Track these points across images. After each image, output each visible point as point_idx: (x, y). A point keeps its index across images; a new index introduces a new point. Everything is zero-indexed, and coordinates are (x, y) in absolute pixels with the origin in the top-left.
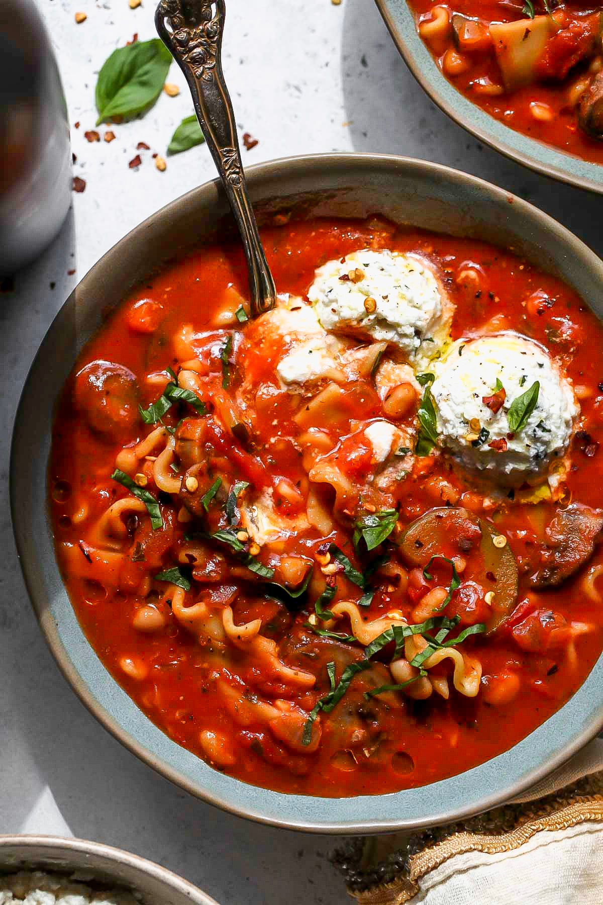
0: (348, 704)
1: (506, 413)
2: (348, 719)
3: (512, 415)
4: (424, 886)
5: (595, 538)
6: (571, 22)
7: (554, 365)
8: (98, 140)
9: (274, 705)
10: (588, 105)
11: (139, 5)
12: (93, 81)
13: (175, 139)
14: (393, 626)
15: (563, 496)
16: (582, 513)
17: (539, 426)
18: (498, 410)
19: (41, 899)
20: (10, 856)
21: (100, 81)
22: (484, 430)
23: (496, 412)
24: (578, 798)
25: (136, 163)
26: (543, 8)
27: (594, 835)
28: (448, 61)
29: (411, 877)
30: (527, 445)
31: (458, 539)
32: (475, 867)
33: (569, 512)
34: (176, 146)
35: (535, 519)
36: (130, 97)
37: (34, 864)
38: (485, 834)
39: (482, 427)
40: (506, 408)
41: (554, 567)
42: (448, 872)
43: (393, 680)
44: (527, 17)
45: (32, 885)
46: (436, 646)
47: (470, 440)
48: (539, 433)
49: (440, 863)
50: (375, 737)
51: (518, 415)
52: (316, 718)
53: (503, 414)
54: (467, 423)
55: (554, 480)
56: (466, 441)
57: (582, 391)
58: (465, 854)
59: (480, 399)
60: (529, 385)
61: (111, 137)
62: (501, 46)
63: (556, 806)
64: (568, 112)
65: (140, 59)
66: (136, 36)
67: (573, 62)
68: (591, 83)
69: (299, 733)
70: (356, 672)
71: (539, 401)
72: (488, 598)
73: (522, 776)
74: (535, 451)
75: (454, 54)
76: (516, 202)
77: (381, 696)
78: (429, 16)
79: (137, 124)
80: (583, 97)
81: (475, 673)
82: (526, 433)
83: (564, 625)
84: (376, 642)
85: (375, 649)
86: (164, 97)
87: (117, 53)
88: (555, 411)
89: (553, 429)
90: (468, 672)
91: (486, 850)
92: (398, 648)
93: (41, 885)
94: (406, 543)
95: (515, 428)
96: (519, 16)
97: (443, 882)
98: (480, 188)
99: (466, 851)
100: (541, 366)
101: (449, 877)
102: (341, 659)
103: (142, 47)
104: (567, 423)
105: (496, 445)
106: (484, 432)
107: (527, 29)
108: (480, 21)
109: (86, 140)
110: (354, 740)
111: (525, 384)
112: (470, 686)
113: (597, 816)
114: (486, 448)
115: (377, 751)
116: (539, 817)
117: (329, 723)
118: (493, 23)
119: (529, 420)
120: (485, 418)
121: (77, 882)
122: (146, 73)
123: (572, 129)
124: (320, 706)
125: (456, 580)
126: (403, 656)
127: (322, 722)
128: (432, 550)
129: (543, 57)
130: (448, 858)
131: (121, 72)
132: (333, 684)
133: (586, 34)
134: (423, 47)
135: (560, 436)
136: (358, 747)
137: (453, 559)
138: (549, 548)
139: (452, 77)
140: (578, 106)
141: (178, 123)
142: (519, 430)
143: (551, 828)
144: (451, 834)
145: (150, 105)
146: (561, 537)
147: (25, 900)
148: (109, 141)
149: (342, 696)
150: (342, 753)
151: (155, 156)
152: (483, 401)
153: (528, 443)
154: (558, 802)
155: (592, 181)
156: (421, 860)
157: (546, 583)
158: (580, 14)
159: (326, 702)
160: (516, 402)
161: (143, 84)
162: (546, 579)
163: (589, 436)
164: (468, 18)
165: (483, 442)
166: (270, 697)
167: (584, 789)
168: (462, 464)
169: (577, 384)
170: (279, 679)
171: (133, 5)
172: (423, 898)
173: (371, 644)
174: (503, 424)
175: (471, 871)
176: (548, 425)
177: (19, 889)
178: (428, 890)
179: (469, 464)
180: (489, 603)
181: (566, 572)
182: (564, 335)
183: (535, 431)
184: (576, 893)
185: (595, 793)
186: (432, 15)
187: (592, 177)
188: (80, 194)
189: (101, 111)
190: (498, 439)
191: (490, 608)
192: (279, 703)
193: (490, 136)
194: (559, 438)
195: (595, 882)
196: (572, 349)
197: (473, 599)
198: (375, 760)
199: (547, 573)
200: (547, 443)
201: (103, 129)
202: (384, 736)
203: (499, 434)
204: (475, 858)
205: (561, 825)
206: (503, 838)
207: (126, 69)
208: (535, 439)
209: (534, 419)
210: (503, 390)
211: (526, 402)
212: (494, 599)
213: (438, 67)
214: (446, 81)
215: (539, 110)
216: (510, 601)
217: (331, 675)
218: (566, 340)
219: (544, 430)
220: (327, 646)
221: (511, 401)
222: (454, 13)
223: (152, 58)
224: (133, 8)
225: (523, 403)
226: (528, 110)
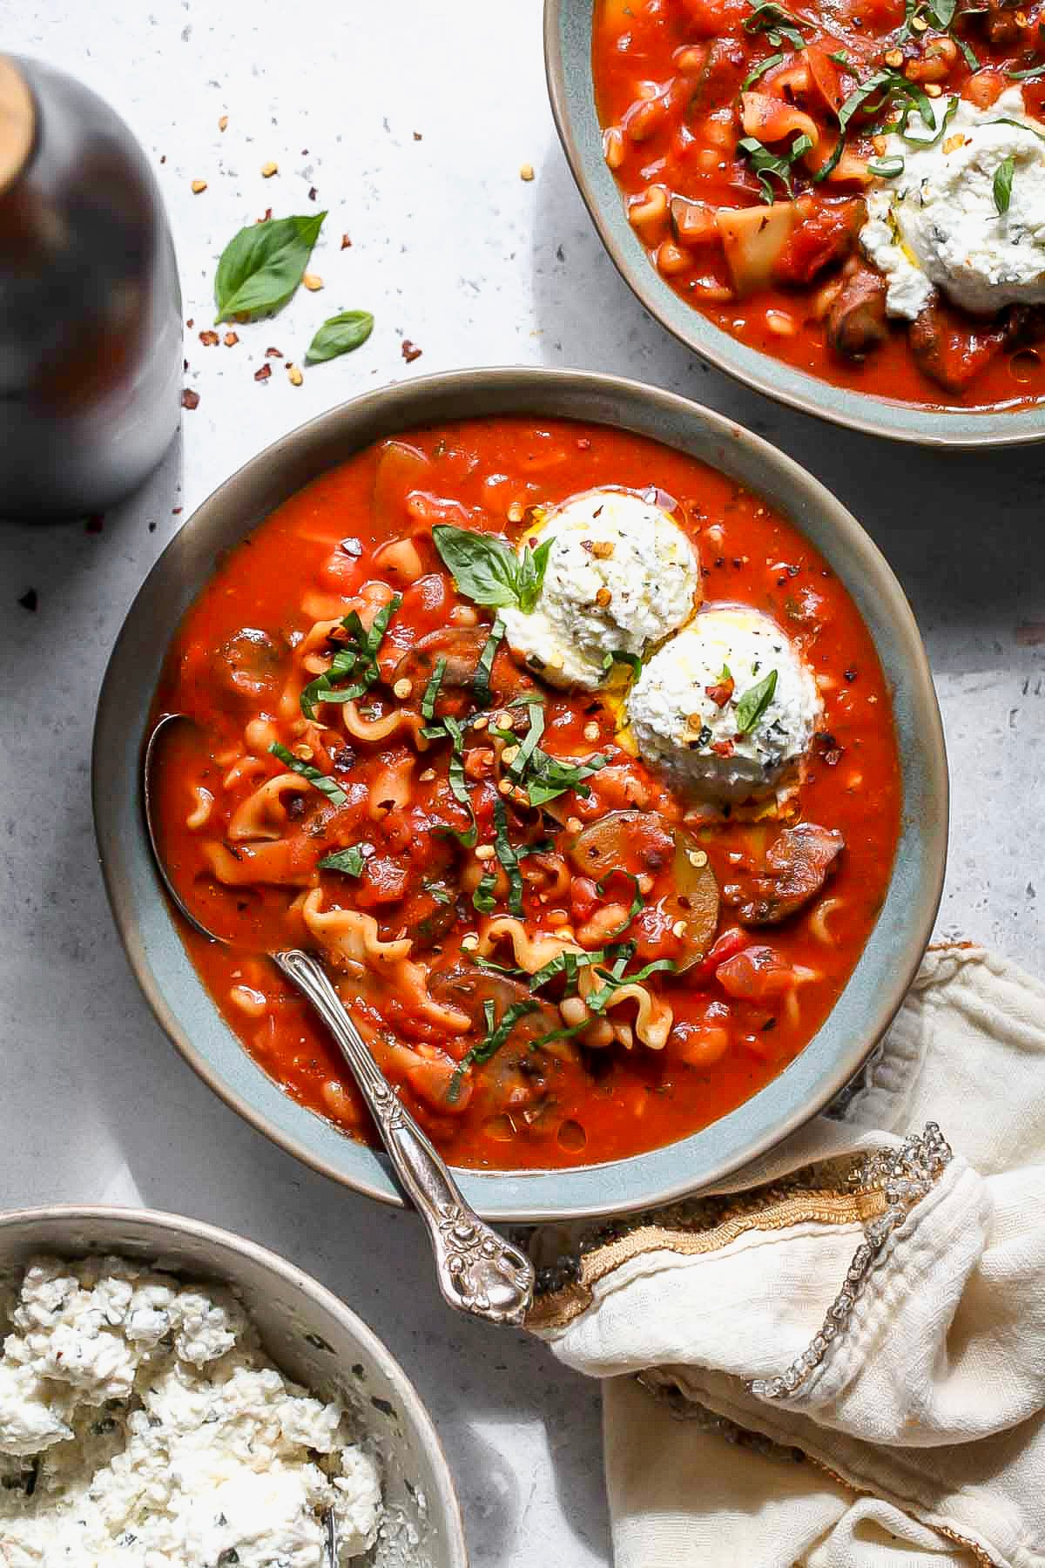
0: (506, 1055)
1: (734, 708)
2: (507, 1074)
3: (741, 711)
4: (598, 1291)
5: (827, 867)
6: (821, 212)
7: (794, 650)
8: (217, 343)
9: (415, 1050)
10: (838, 317)
11: (275, 172)
12: (213, 267)
13: (314, 345)
14: (564, 952)
15: (792, 813)
16: (813, 834)
17: (775, 726)
18: (724, 704)
19: (115, 1290)
20: (78, 1233)
21: (221, 267)
22: (705, 729)
23: (721, 706)
24: (799, 1192)
25: (264, 373)
26: (785, 191)
27: (817, 1239)
28: (664, 256)
29: (583, 1281)
30: (759, 750)
31: (644, 852)
32: (665, 1270)
33: (797, 833)
34: (315, 354)
35: (755, 840)
36: (257, 291)
37: (107, 1246)
38: (678, 1230)
39: (703, 725)
40: (733, 702)
41: (773, 901)
42: (630, 1275)
43: (564, 1023)
44: (765, 203)
45: (104, 1272)
46: (613, 984)
47: (688, 740)
48: (774, 735)
49: (621, 1264)
50: (540, 1099)
51: (748, 710)
52: (468, 1070)
53: (731, 709)
54: (684, 719)
55: (783, 796)
56: (682, 742)
57: (825, 681)
58: (653, 1253)
59: (703, 689)
60: (764, 673)
61: (234, 340)
62: (730, 238)
63: (771, 1201)
64: (814, 324)
65: (274, 240)
66: (269, 212)
67: (822, 261)
68: (844, 289)
69: (444, 1087)
70: (520, 1015)
71: (775, 694)
72: (678, 929)
73: (728, 1157)
74: (768, 758)
75: (672, 248)
76: (743, 434)
77: (549, 1046)
78: (641, 198)
79: (266, 325)
80: (833, 306)
81: (664, 1020)
82: (758, 735)
83: (784, 968)
84: (543, 972)
85: (542, 980)
86: (302, 290)
87: (244, 232)
88: (794, 709)
89: (791, 731)
90: (654, 1018)
91: (679, 1250)
92: (569, 981)
93: (115, 1272)
94: (578, 848)
95: (745, 728)
96: (752, 201)
97: (622, 1288)
98: (697, 416)
99: (653, 1250)
100: (778, 650)
101: (631, 1281)
102: (503, 997)
103: (275, 227)
104: (808, 724)
105: (721, 750)
106: (705, 731)
107: (764, 219)
108: (706, 206)
109: (200, 343)
110: (513, 1100)
111: (758, 673)
112: (656, 1037)
113: (822, 1215)
114: (706, 751)
115: (542, 1116)
116: (749, 1212)
117: (483, 1077)
118: (721, 209)
119: (763, 719)
120: (707, 714)
121: (160, 1272)
122: (279, 261)
123: (819, 346)
124: (472, 1055)
125: (639, 902)
126: (577, 994)
127: (473, 1076)
128: (612, 861)
129: (783, 254)
130: (631, 1257)
131: (248, 258)
132: (491, 1027)
133: (839, 226)
134: (632, 237)
135: (798, 740)
136: (517, 1110)
137: (638, 876)
138: (767, 876)
139: (670, 277)
140: (826, 318)
141: (320, 325)
142: (750, 730)
143: (763, 1226)
144: (635, 1228)
145: (285, 301)
146: (785, 863)
147: (95, 1292)
148: (230, 346)
149: (502, 1044)
150: (497, 1117)
151: (288, 366)
152: (706, 692)
153: (760, 747)
154: (774, 1196)
155: (841, 413)
156: (594, 1261)
157: (764, 920)
158: (833, 201)
159: (480, 1052)
160: (746, 696)
161: (277, 273)
162: (763, 915)
163: (832, 738)
164: (690, 201)
165: (704, 744)
166: (411, 1039)
167: (809, 1182)
168: (672, 770)
169: (820, 673)
170: (424, 1017)
171: (267, 173)
172: (598, 1308)
173: (537, 973)
174: (731, 723)
175: (658, 1275)
176: (784, 726)
177: (88, 1278)
178: (603, 1298)
179: (682, 770)
180: (679, 936)
181: (789, 906)
182: (808, 611)
183: (768, 732)
184: (792, 1308)
185: (821, 1189)
186: (647, 197)
187: (840, 407)
188: (191, 411)
189: (221, 307)
190: (722, 741)
191: (679, 941)
192: (422, 1047)
193: (714, 352)
194: (797, 743)
195: (817, 1298)
196: (816, 629)
197: (660, 926)
198: (539, 1128)
199: (764, 907)
200: (782, 749)
201: (223, 330)
202: (552, 1099)
203: (723, 735)
204: (665, 1258)
205: (777, 1224)
206: (704, 1237)
207: (255, 253)
208: (769, 743)
209: (768, 718)
210: (732, 680)
211: (760, 696)
212: (686, 930)
213: (652, 262)
214: (661, 281)
215: (778, 321)
216: (706, 935)
217: (489, 1016)
218: (810, 617)
219: (781, 732)
220: (486, 979)
221: (741, 694)
222: (674, 195)
223: (290, 240)
224: (266, 176)
225: (756, 696)
226: (765, 322)
